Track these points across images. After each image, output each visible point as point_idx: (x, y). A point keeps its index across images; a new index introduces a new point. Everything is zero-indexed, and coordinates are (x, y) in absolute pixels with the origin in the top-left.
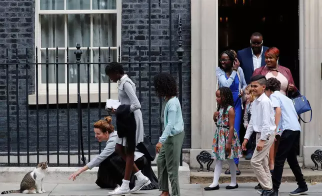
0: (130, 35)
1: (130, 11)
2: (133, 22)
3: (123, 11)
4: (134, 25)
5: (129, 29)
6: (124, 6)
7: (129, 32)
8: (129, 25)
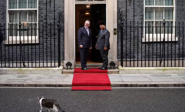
0: (41, 18)
1: (41, 9)
2: (42, 13)
3: (39, 9)
4: (43, 14)
5: (41, 16)
6: (39, 7)
7: (41, 17)
8: (41, 14)
